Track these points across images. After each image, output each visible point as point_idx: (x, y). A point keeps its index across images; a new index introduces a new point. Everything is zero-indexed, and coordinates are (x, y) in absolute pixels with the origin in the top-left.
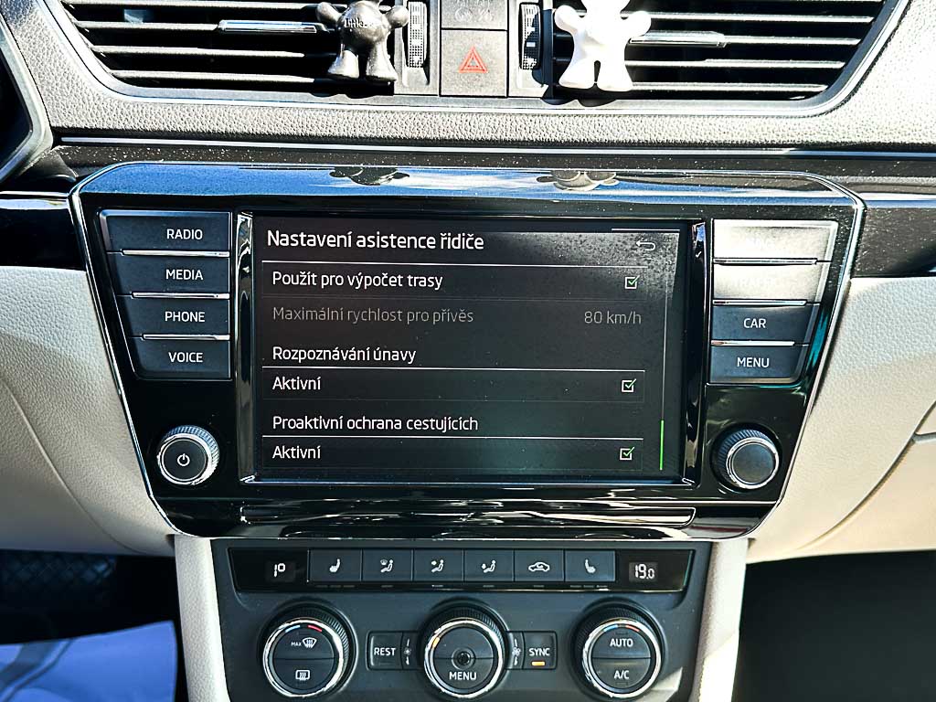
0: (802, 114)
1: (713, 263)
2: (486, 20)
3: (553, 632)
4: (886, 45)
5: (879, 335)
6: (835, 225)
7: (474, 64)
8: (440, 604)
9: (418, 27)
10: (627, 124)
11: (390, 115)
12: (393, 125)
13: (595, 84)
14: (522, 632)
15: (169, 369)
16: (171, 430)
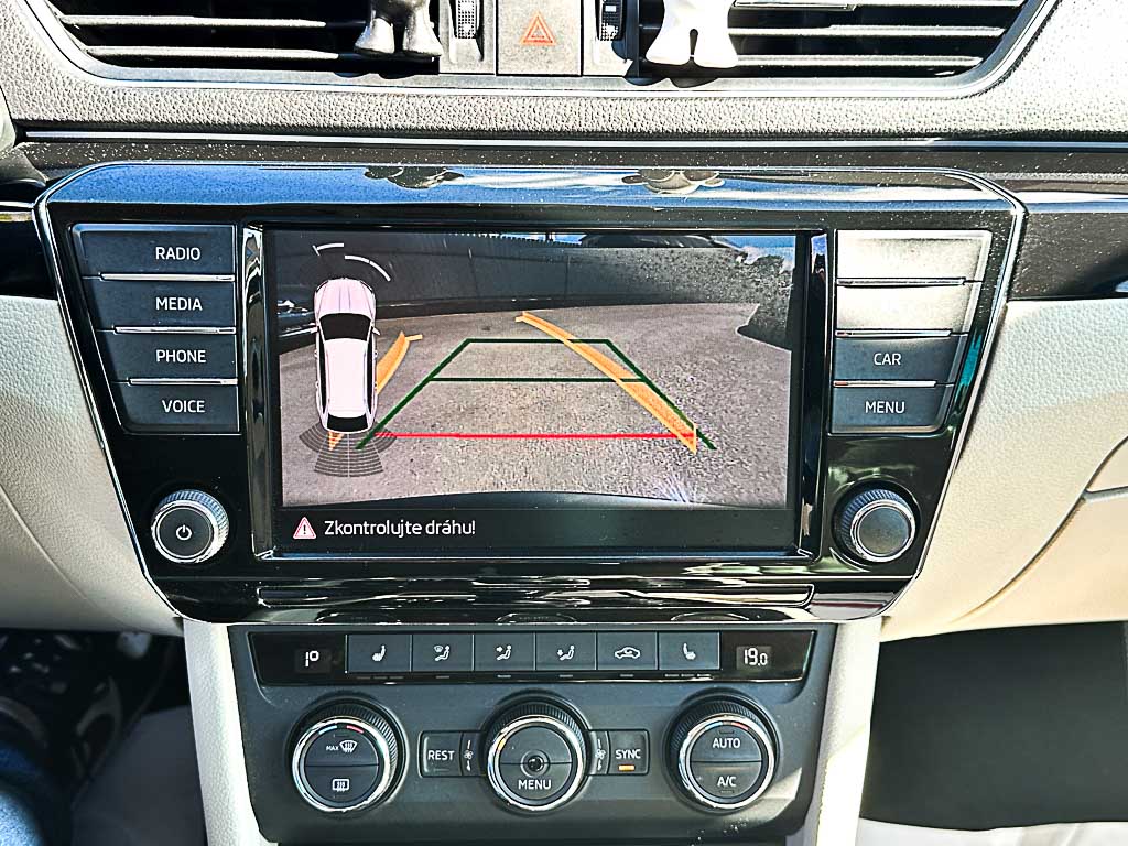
0: (950, 95)
1: (836, 286)
3: (644, 730)
4: (1056, 6)
5: (1041, 372)
8: (506, 698)
10: (731, 110)
11: (434, 100)
12: (438, 112)
13: (692, 59)
14: (608, 731)
15: (163, 421)
16: (167, 496)
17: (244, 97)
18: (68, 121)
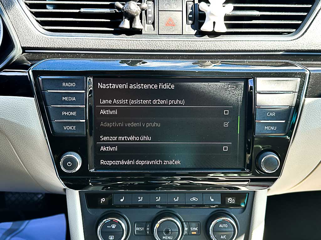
0: (287, 40)
1: (256, 93)
2: (174, 8)
3: (199, 222)
4: (316, 15)
5: (315, 118)
6: (299, 79)
7: (170, 23)
8: (159, 212)
9: (150, 10)
10: (225, 44)
11: (141, 42)
12: (142, 45)
13: (214, 30)
14: (188, 222)
15: (64, 132)
16: (64, 154)
17: (87, 41)
18: (37, 47)
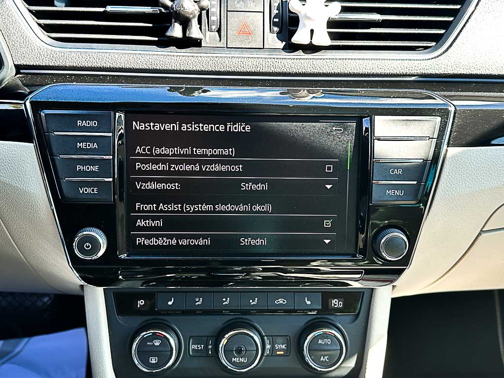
0: (422, 58)
1: (374, 140)
2: (252, 7)
3: (288, 336)
4: (467, 21)
5: (463, 178)
6: (439, 119)
7: (245, 31)
8: (228, 321)
9: (215, 10)
10: (328, 64)
11: (200, 58)
12: (201, 64)
13: (311, 42)
14: (272, 336)
15: (80, 197)
16: (80, 230)
17: (116, 56)
18: (39, 66)
